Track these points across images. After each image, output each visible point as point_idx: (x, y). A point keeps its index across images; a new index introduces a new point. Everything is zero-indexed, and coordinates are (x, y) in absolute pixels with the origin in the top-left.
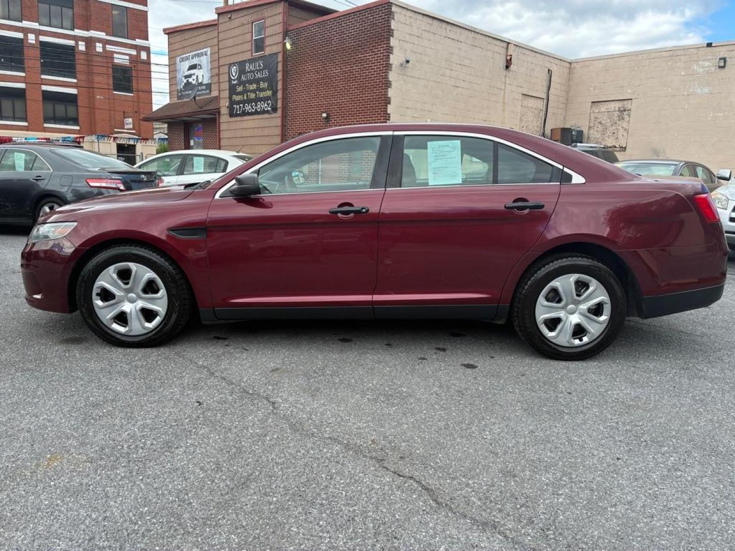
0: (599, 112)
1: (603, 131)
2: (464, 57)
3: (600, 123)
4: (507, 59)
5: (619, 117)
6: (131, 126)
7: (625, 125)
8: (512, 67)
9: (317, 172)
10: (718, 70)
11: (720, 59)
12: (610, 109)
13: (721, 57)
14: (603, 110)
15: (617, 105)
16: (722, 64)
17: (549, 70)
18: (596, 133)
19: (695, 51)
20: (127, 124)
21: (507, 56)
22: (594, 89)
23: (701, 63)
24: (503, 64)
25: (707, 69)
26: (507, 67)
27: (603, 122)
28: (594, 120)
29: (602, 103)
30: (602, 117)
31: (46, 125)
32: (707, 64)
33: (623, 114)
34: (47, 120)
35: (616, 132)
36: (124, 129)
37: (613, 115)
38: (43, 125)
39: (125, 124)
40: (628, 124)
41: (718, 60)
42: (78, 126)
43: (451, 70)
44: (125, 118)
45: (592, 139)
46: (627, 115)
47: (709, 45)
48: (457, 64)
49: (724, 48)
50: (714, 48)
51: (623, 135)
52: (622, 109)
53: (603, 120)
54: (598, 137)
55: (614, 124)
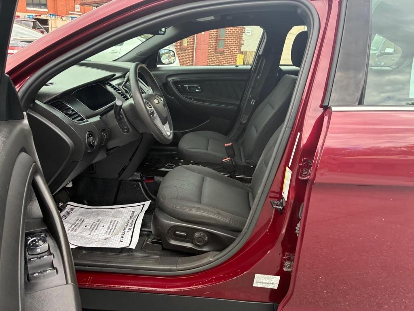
6: (79, 10)
9: (193, 45)
20: (77, 8)
31: (28, 8)
34: (28, 5)
36: (74, 11)
38: (26, 8)
39: (75, 8)
42: (47, 9)
44: (75, 4)
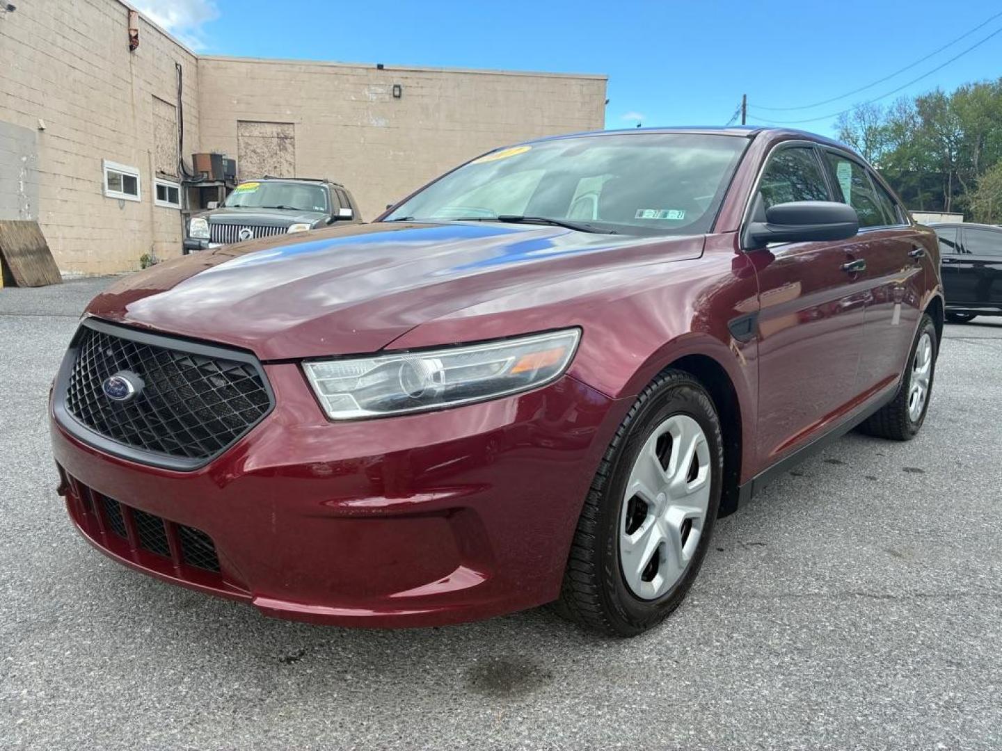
0: (250, 136)
1: (261, 163)
2: (78, 19)
3: (254, 151)
4: (130, 36)
5: (280, 146)
7: (289, 158)
8: (138, 50)
10: (393, 100)
11: (396, 86)
12: (266, 133)
13: (396, 84)
14: (256, 133)
15: (275, 129)
16: (397, 93)
17: (177, 65)
18: (249, 164)
19: (364, 72)
21: (129, 30)
22: (238, 103)
23: (373, 88)
24: (126, 43)
25: (380, 97)
26: (132, 48)
27: (258, 150)
28: (245, 147)
29: (253, 124)
30: (255, 144)
32: (380, 90)
33: (285, 142)
35: (278, 166)
37: (271, 143)
40: (293, 156)
41: (392, 87)
43: (64, 37)
45: (246, 174)
46: (290, 144)
47: (380, 67)
48: (70, 28)
49: (397, 74)
50: (386, 72)
51: (288, 171)
52: (282, 136)
53: (257, 147)
54: (254, 171)
55: (275, 156)
